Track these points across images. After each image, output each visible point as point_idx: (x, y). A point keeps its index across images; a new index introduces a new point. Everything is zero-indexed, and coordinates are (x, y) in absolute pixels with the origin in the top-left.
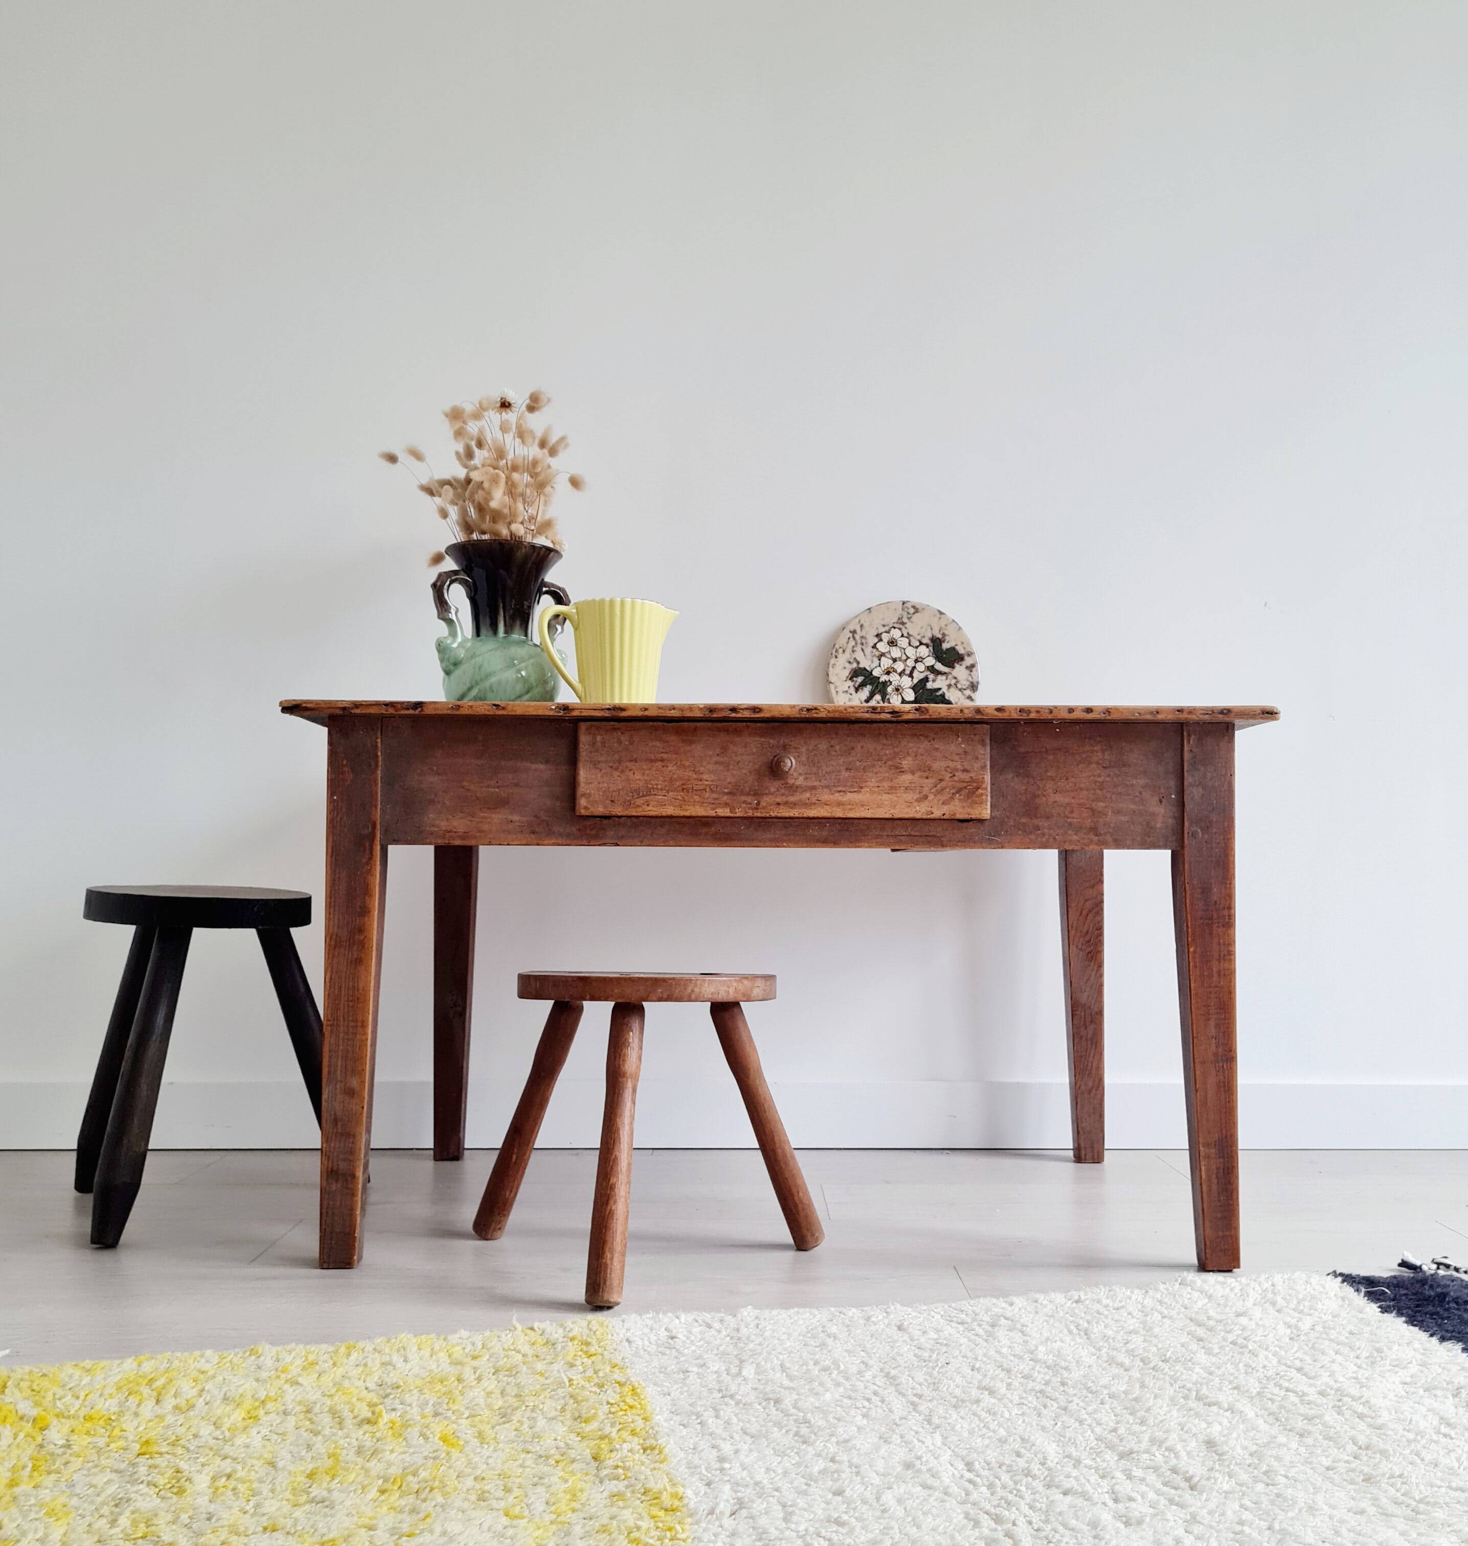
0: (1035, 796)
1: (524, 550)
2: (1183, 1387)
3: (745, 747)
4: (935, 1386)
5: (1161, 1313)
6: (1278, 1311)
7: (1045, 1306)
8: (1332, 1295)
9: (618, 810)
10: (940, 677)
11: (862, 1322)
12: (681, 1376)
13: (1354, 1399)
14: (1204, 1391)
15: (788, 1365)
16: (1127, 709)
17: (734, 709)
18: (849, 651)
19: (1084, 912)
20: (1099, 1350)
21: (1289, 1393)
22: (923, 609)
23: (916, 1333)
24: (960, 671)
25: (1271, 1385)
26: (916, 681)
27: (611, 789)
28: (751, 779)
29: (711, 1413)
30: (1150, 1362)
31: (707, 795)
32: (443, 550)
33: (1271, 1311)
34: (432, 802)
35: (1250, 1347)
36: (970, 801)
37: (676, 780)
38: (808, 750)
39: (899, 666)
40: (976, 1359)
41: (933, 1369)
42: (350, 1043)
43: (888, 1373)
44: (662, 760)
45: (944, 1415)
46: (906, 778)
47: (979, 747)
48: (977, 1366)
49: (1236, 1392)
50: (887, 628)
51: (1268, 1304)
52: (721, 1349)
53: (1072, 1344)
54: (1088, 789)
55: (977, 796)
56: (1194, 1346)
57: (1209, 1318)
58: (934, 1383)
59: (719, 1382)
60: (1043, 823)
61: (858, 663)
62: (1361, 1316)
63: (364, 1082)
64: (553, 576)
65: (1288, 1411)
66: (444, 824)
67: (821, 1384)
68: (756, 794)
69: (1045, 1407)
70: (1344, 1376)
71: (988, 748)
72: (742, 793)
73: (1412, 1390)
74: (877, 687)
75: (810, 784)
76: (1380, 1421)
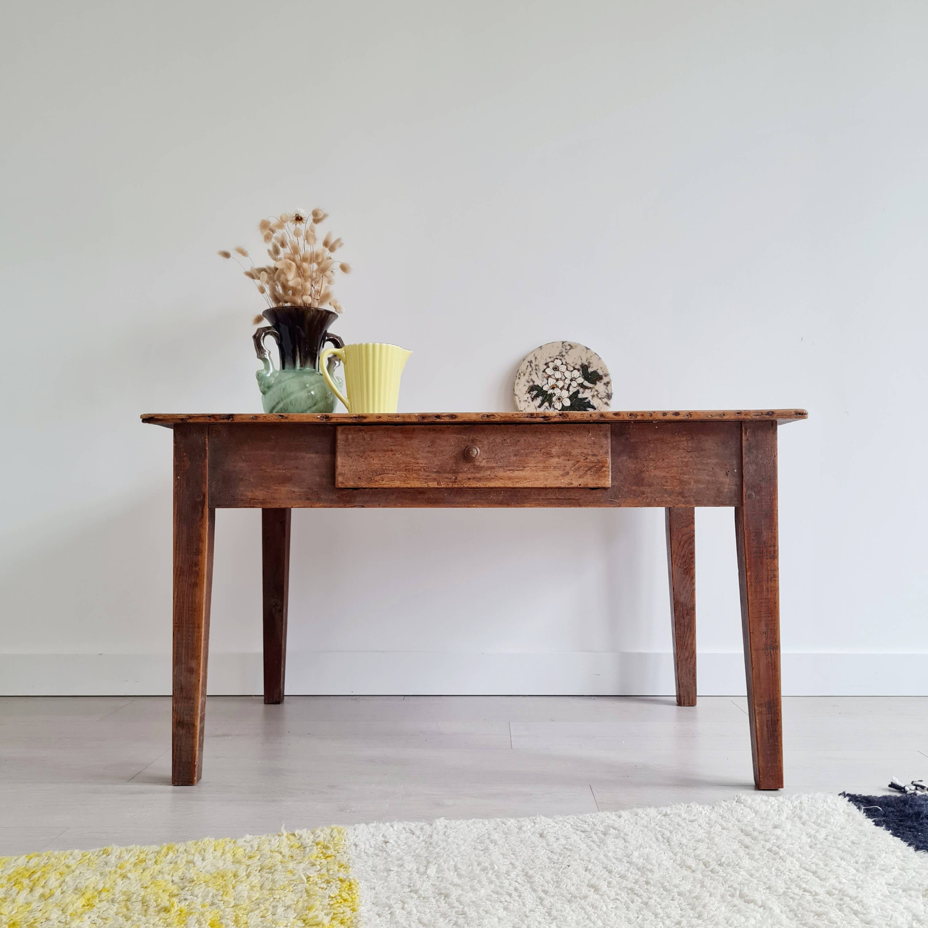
0: (642, 472)
1: (311, 313)
2: (731, 886)
3: (447, 441)
4: (558, 884)
5: (721, 825)
6: (803, 824)
7: (642, 819)
8: (841, 811)
9: (363, 484)
10: (587, 390)
11: (516, 830)
12: (386, 874)
13: (852, 898)
14: (746, 890)
15: (459, 866)
16: (703, 412)
17: (438, 416)
18: (527, 374)
19: (682, 543)
20: (675, 855)
21: (806, 893)
22: (576, 346)
23: (552, 839)
24: (600, 386)
25: (793, 887)
26: (571, 393)
27: (359, 470)
28: (451, 462)
29: (400, 905)
30: (710, 866)
31: (421, 473)
32: (261, 314)
33: (798, 824)
34: (241, 480)
35: (781, 854)
36: (597, 475)
37: (401, 463)
38: (488, 442)
39: (560, 384)
40: (589, 861)
41: (559, 870)
42: (190, 638)
43: (527, 873)
44: (392, 451)
45: (560, 908)
46: (555, 460)
47: (603, 439)
48: (589, 867)
49: (768, 891)
50: (552, 359)
51: (796, 818)
52: (417, 852)
53: (658, 849)
54: (677, 467)
55: (602, 472)
56: (742, 853)
57: (754, 829)
58: (557, 882)
59: (410, 879)
60: (647, 489)
61: (534, 382)
62: (860, 828)
63: (200, 664)
64: (332, 329)
65: (803, 909)
66: (250, 495)
67: (479, 882)
68: (455, 472)
69: (632, 902)
70: (845, 878)
71: (609, 440)
72: (445, 472)
73: (894, 890)
74: (546, 397)
75: (490, 465)
76: (869, 917)
